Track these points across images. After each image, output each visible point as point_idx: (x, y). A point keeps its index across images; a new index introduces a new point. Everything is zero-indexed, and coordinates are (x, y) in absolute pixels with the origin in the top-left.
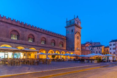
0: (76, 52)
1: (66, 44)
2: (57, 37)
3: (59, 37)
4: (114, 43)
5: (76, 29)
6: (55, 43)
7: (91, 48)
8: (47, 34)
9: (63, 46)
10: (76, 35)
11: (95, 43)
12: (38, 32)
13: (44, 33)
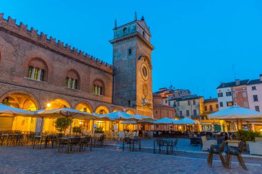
0: (142, 109)
1: (111, 88)
2: (87, 64)
3: (93, 64)
4: (229, 89)
5: (140, 49)
6: (77, 82)
7: (172, 103)
8: (52, 51)
9: (102, 92)
10: (141, 64)
11: (181, 91)
12: (19, 37)
13: (40, 45)
